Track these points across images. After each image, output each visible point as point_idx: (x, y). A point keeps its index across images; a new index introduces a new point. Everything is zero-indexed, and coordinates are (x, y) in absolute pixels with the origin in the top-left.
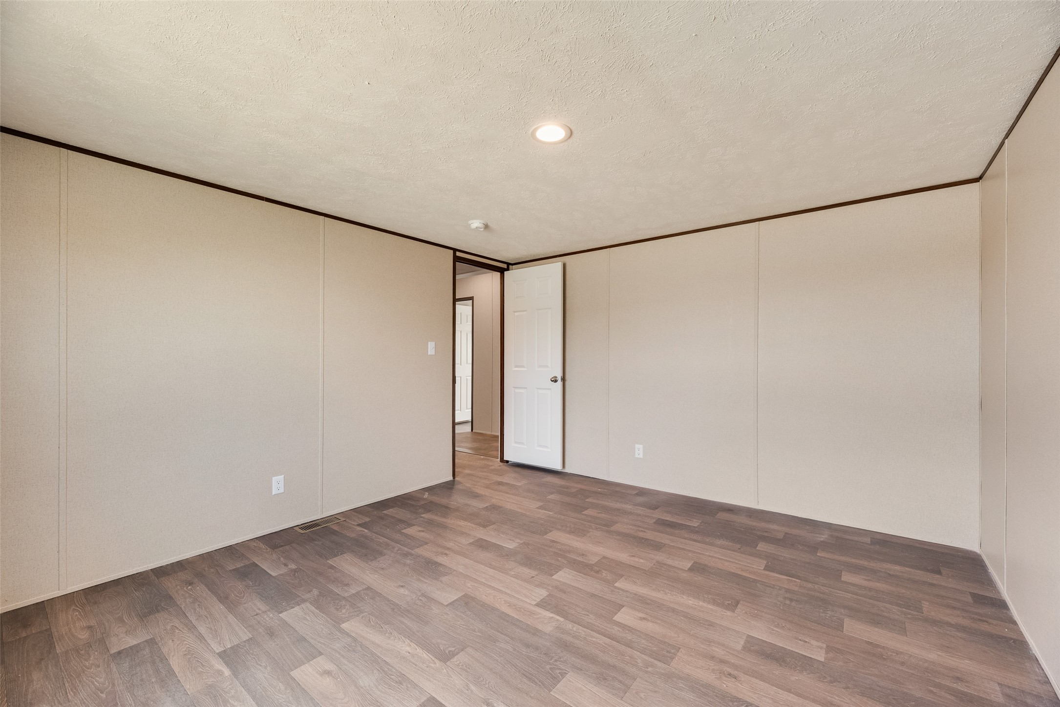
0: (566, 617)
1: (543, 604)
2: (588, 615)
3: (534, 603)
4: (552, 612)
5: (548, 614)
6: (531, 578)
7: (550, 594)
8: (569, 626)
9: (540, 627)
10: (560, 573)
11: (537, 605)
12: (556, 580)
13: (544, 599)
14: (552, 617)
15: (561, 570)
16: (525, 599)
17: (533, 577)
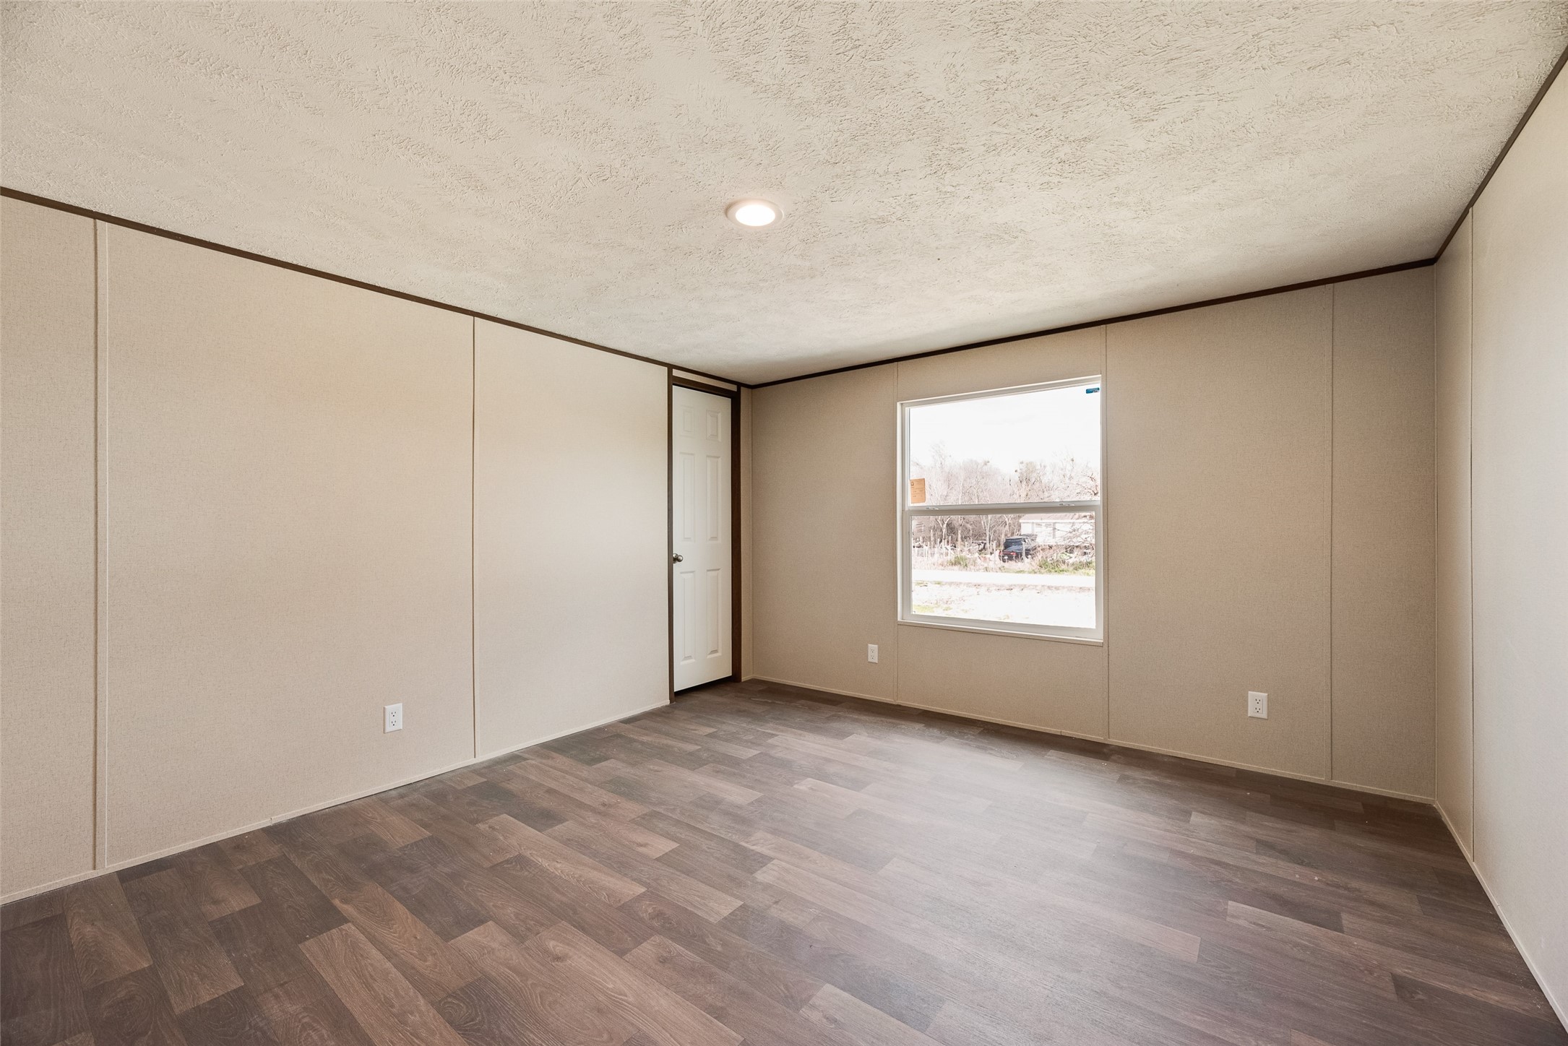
0: (737, 845)
1: (763, 860)
2: (709, 848)
3: (775, 861)
4: (752, 850)
5: (757, 848)
6: (780, 900)
7: (752, 873)
8: (735, 838)
9: (769, 836)
10: (726, 912)
11: (771, 859)
12: (737, 897)
13: (762, 867)
14: (754, 845)
15: (725, 918)
16: (788, 866)
17: (776, 903)
